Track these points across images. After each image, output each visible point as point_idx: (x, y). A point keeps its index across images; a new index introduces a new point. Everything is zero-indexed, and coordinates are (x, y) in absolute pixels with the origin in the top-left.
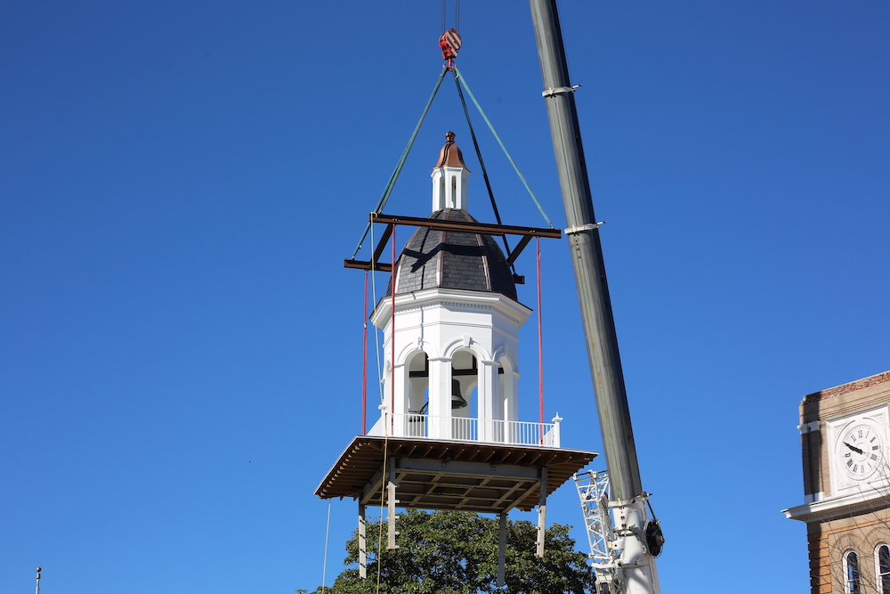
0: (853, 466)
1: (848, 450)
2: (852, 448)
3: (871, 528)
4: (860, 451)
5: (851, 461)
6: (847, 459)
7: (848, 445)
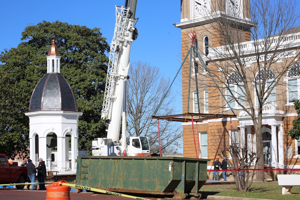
0: (198, 9)
1: (196, 4)
2: (198, 3)
3: (202, 31)
4: (200, 4)
5: (197, 8)
6: (196, 7)
7: (196, 2)
